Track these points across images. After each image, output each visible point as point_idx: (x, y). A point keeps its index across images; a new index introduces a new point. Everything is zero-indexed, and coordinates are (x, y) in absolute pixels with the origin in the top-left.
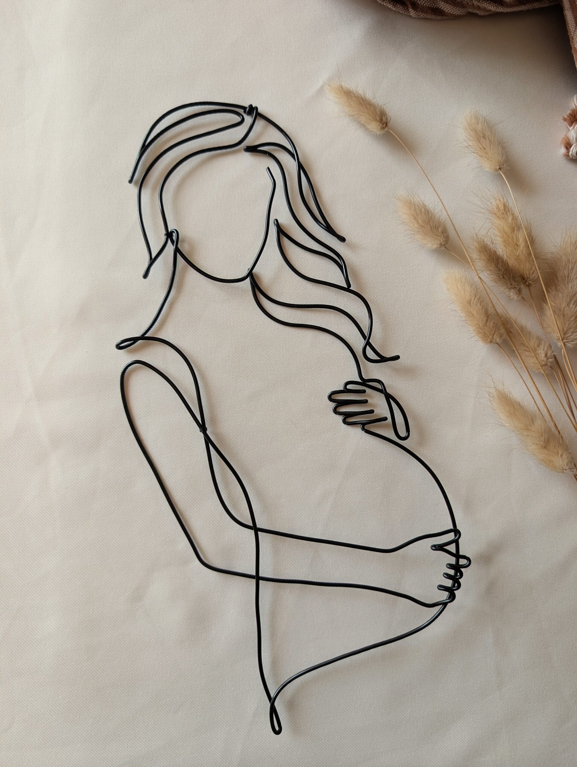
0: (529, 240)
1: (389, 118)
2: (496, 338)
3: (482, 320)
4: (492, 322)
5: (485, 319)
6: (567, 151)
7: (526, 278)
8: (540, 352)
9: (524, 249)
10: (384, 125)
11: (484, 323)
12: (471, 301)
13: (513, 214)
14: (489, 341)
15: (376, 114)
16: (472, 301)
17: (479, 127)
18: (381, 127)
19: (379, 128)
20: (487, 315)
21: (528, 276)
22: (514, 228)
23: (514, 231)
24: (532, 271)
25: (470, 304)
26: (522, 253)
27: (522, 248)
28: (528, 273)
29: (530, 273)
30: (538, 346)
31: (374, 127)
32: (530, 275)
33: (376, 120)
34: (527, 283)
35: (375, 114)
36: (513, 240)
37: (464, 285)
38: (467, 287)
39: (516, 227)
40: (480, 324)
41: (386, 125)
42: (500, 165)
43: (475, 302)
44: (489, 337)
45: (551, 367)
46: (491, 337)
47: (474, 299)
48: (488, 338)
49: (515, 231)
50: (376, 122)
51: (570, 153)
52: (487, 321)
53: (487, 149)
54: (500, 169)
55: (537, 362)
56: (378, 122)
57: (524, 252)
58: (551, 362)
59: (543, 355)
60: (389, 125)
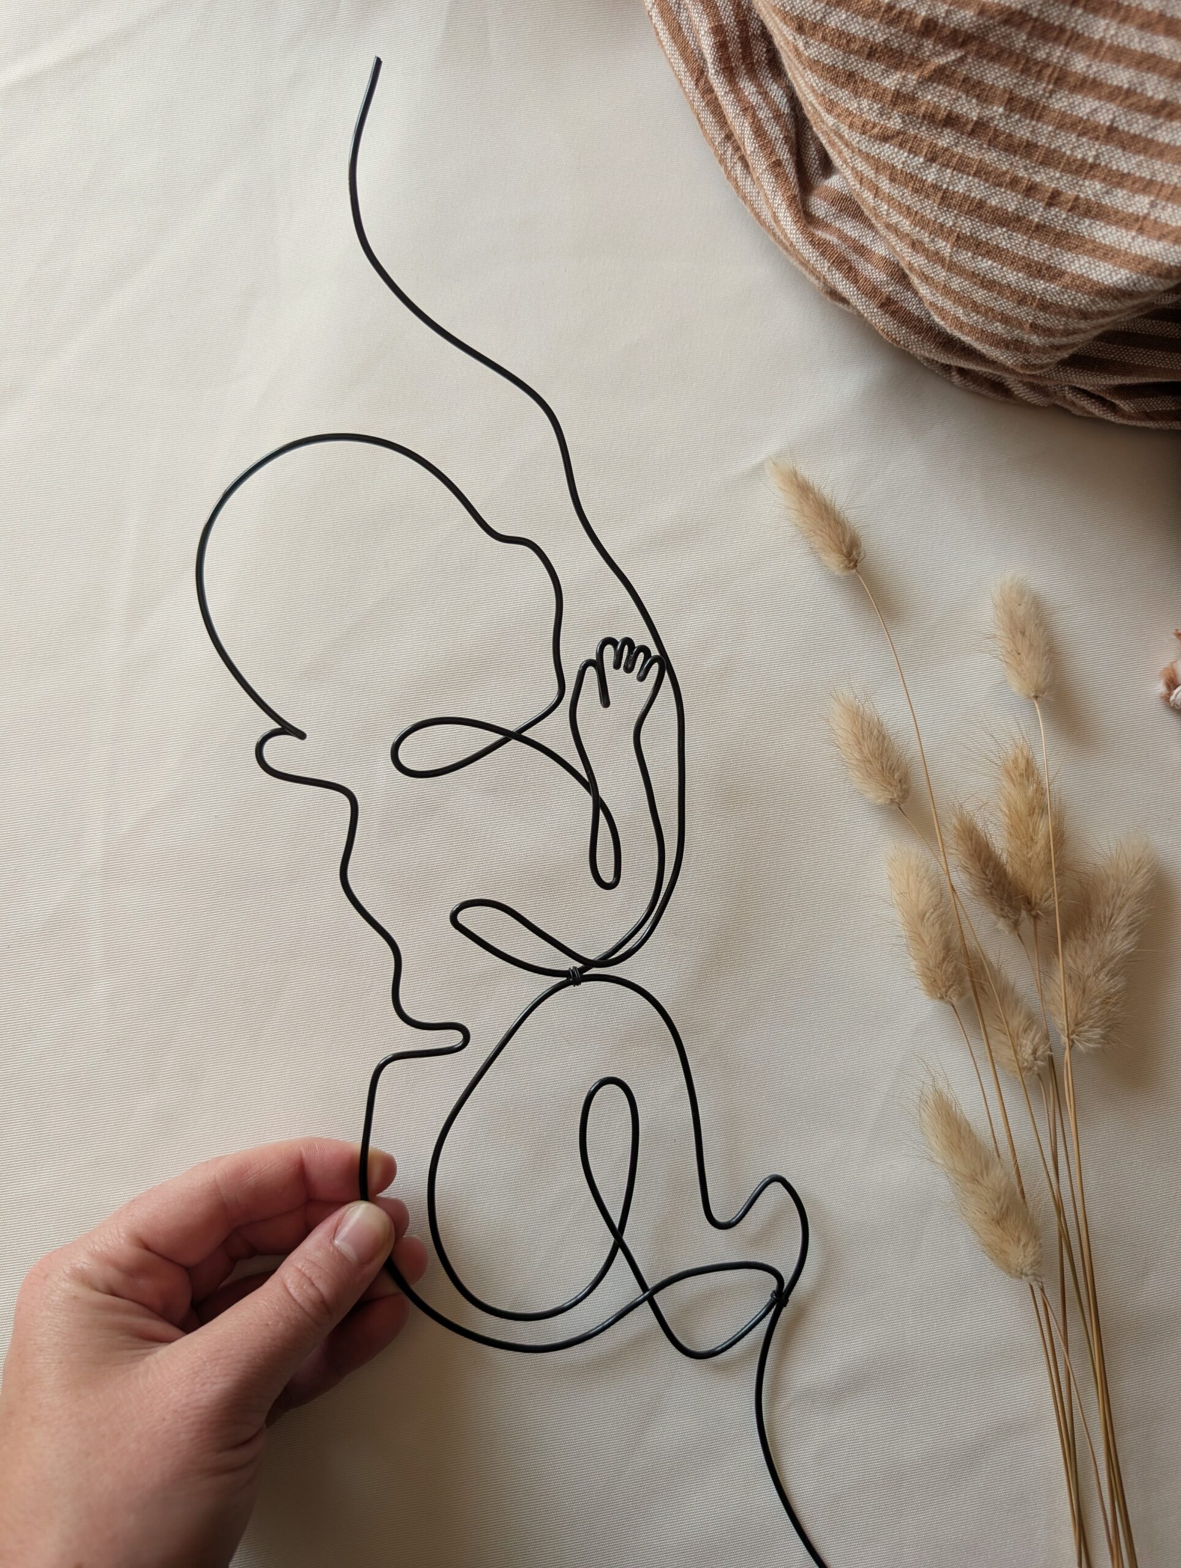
0: (1054, 840)
1: (862, 554)
2: (952, 996)
3: (936, 956)
4: (953, 964)
5: (941, 956)
6: (1168, 692)
7: (1033, 903)
8: (1024, 1042)
9: (1042, 853)
10: (852, 564)
11: (938, 962)
12: (925, 914)
13: (1039, 783)
14: (939, 995)
15: (844, 541)
16: (927, 915)
17: (1021, 611)
18: (846, 566)
19: (841, 566)
20: (947, 948)
21: (1038, 901)
22: (1034, 809)
23: (1033, 813)
24: (1047, 895)
25: (923, 919)
26: (1038, 857)
27: (1039, 849)
28: (1038, 896)
29: (1042, 896)
30: (1025, 1031)
31: (834, 562)
32: (1041, 900)
33: (841, 552)
34: (1033, 913)
35: (841, 540)
36: (1027, 829)
37: (921, 882)
38: (926, 888)
39: (1038, 806)
40: (930, 961)
41: (855, 566)
42: (1036, 691)
43: (931, 919)
44: (940, 989)
45: (1039, 1075)
46: (943, 990)
47: (933, 913)
48: (938, 989)
49: (1035, 816)
50: (839, 555)
51: (1172, 698)
52: (944, 959)
53: (1023, 654)
54: (1036, 697)
55: (1014, 1058)
56: (844, 555)
57: (1042, 857)
58: (1039, 1067)
59: (1030, 1051)
60: (858, 565)
